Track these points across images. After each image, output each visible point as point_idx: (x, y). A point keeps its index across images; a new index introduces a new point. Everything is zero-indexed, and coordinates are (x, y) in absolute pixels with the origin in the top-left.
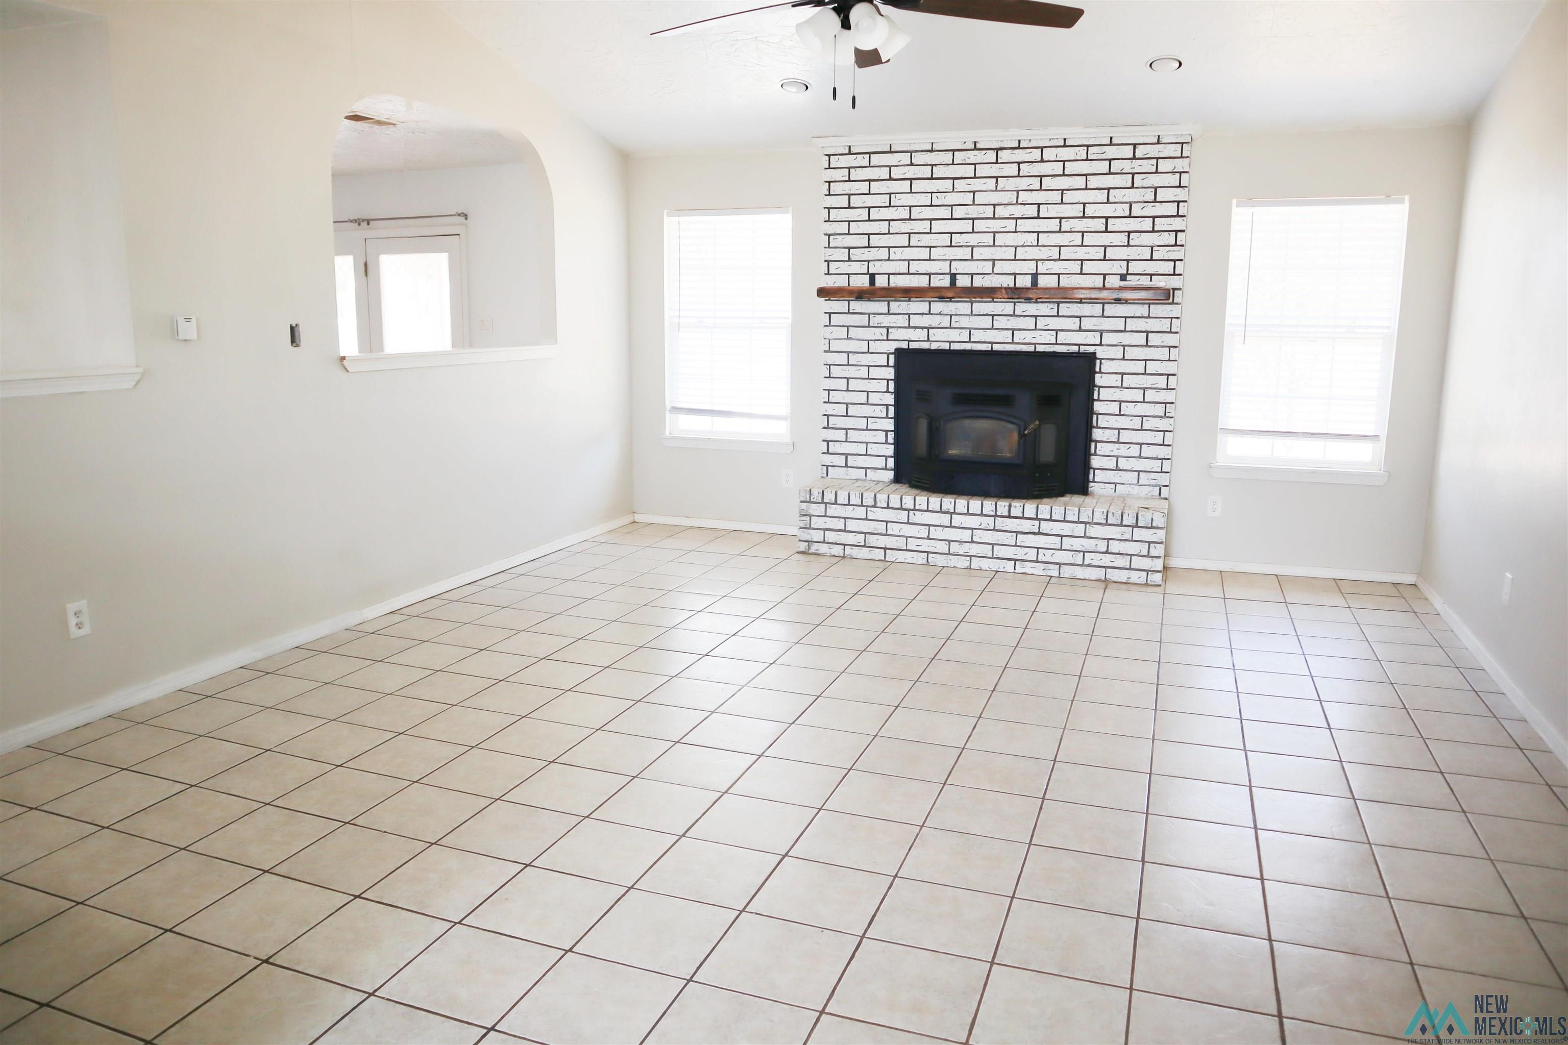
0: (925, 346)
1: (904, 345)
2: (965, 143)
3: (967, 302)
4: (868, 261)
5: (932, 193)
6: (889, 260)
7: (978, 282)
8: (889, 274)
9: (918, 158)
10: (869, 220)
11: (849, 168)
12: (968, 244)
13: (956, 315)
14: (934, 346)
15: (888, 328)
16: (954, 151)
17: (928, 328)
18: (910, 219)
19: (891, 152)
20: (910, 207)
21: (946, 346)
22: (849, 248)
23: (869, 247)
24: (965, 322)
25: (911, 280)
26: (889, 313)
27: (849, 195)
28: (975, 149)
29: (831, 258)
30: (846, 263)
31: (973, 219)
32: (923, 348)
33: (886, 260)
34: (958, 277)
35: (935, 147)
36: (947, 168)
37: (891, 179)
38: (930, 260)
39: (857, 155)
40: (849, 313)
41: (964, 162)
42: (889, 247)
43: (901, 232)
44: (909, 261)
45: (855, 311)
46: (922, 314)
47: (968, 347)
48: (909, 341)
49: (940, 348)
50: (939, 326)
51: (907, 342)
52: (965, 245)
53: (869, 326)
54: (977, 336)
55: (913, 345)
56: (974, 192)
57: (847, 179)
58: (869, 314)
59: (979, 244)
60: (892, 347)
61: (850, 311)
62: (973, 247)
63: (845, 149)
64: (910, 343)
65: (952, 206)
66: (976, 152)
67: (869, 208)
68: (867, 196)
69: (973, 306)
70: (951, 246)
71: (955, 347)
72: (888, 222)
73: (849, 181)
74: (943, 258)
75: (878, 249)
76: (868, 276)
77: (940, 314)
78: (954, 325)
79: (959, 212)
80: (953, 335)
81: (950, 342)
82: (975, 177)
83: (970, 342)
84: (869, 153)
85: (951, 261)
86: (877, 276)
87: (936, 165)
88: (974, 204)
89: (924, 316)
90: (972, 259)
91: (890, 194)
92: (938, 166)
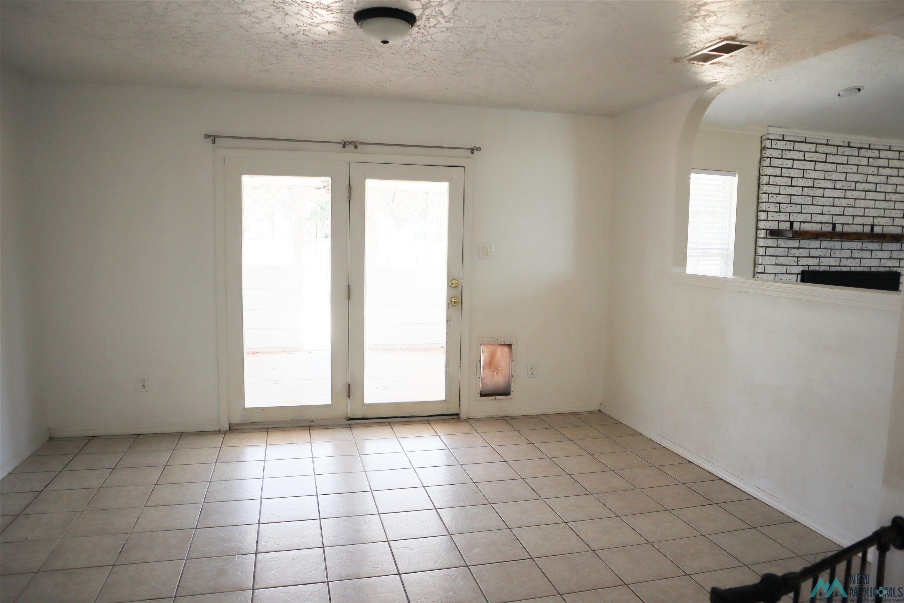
0: (817, 268)
1: (806, 268)
2: (844, 142)
3: (839, 241)
4: (790, 213)
5: (825, 171)
6: (801, 213)
7: (847, 229)
8: (801, 222)
9: (821, 149)
10: (791, 186)
11: (782, 150)
12: (842, 205)
13: (834, 249)
14: (822, 269)
15: (798, 257)
16: (838, 146)
17: (819, 257)
18: (813, 187)
19: (805, 142)
20: (814, 179)
21: (827, 269)
22: (780, 203)
23: (790, 203)
24: (838, 254)
25: (812, 226)
26: (799, 248)
27: (782, 168)
28: (849, 146)
29: (769, 210)
30: (778, 213)
31: (845, 190)
32: (816, 270)
33: (799, 213)
34: (837, 225)
35: (830, 143)
36: (834, 157)
37: (805, 160)
38: (822, 214)
39: (787, 142)
40: (777, 247)
41: (842, 154)
42: (802, 205)
43: (809, 195)
44: (811, 214)
45: (781, 246)
46: (817, 248)
47: (839, 269)
48: (809, 266)
49: (824, 270)
50: (825, 256)
51: (807, 267)
52: (840, 205)
53: (788, 256)
54: (844, 262)
55: (811, 268)
56: (846, 173)
57: (780, 157)
58: (788, 248)
59: (848, 206)
60: (799, 269)
61: (778, 246)
62: (844, 207)
63: (781, 137)
64: (809, 267)
65: (835, 180)
66: (849, 149)
67: (792, 178)
68: (791, 169)
69: (842, 244)
70: (833, 206)
71: (833, 269)
72: (801, 188)
73: (782, 158)
74: (829, 213)
75: (796, 205)
76: (789, 223)
77: (826, 248)
78: (833, 255)
79: (839, 185)
80: (832, 262)
81: (830, 266)
82: (847, 164)
83: (840, 266)
84: (794, 142)
85: (833, 215)
86: (794, 223)
87: (829, 154)
88: (846, 181)
89: (817, 249)
90: (843, 215)
91: (804, 170)
92: (830, 155)
